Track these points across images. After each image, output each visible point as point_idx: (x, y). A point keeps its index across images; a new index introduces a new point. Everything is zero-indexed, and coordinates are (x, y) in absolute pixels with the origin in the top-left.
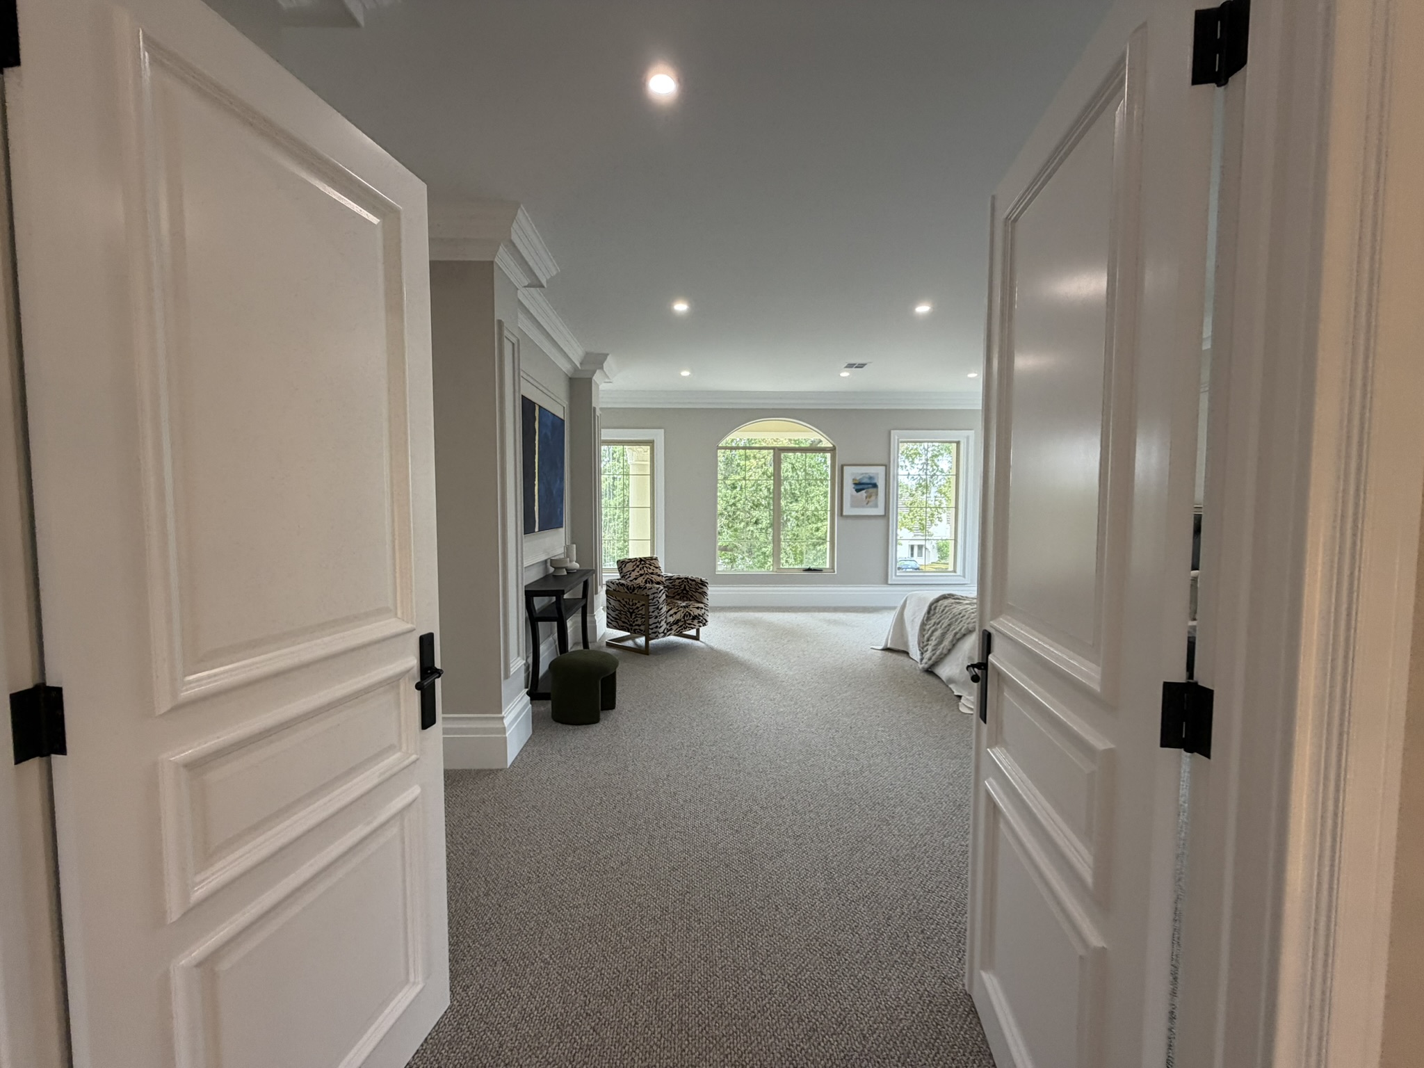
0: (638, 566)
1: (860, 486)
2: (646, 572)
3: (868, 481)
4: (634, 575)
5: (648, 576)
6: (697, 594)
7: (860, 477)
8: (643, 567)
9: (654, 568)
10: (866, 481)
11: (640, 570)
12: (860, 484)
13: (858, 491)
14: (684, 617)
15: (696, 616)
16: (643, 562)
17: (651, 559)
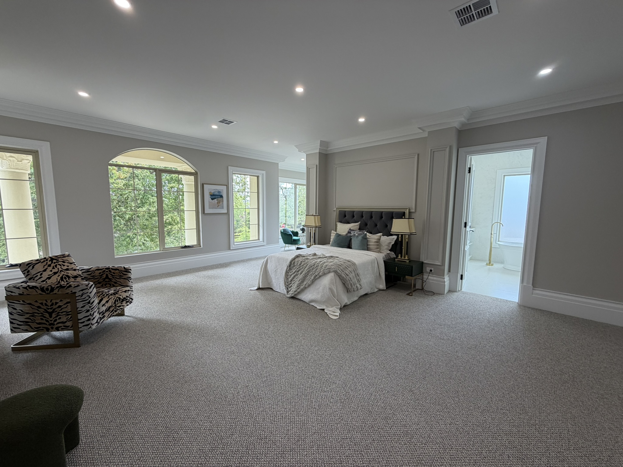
0: (50, 266)
1: (213, 196)
2: (60, 269)
3: (218, 194)
4: (45, 275)
5: (62, 273)
6: (122, 280)
7: (214, 191)
8: (56, 266)
9: (69, 264)
10: (217, 193)
11: (53, 268)
12: (213, 195)
13: (212, 199)
14: (115, 303)
15: (125, 298)
16: (54, 261)
17: (64, 256)
